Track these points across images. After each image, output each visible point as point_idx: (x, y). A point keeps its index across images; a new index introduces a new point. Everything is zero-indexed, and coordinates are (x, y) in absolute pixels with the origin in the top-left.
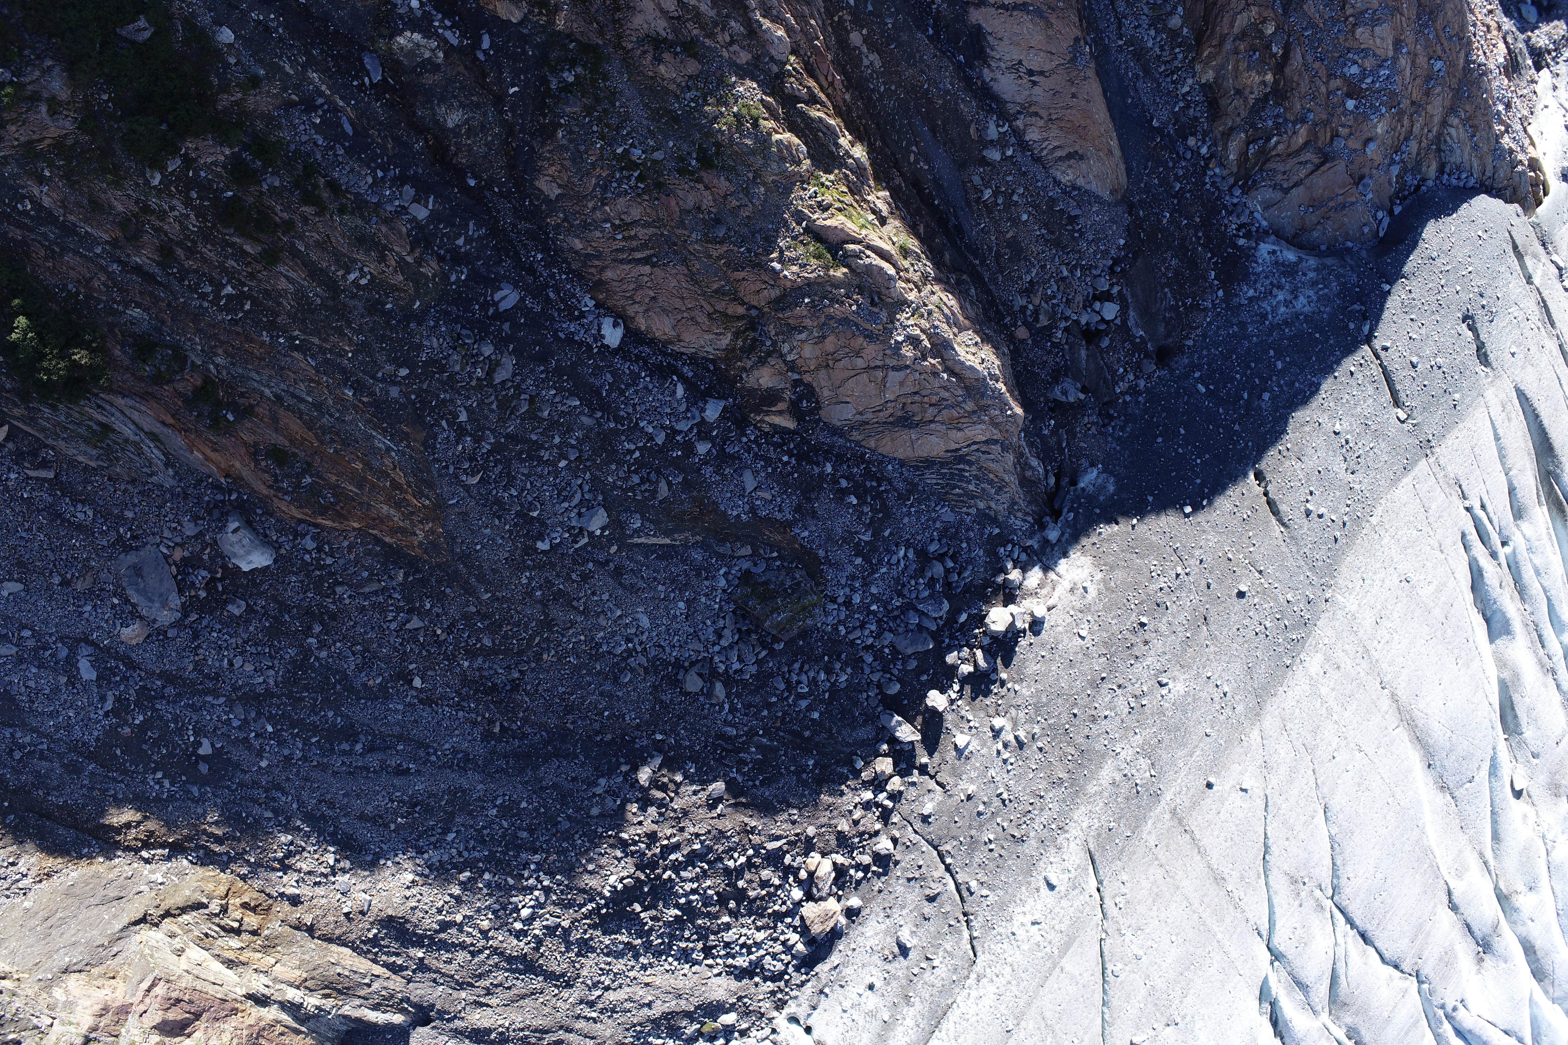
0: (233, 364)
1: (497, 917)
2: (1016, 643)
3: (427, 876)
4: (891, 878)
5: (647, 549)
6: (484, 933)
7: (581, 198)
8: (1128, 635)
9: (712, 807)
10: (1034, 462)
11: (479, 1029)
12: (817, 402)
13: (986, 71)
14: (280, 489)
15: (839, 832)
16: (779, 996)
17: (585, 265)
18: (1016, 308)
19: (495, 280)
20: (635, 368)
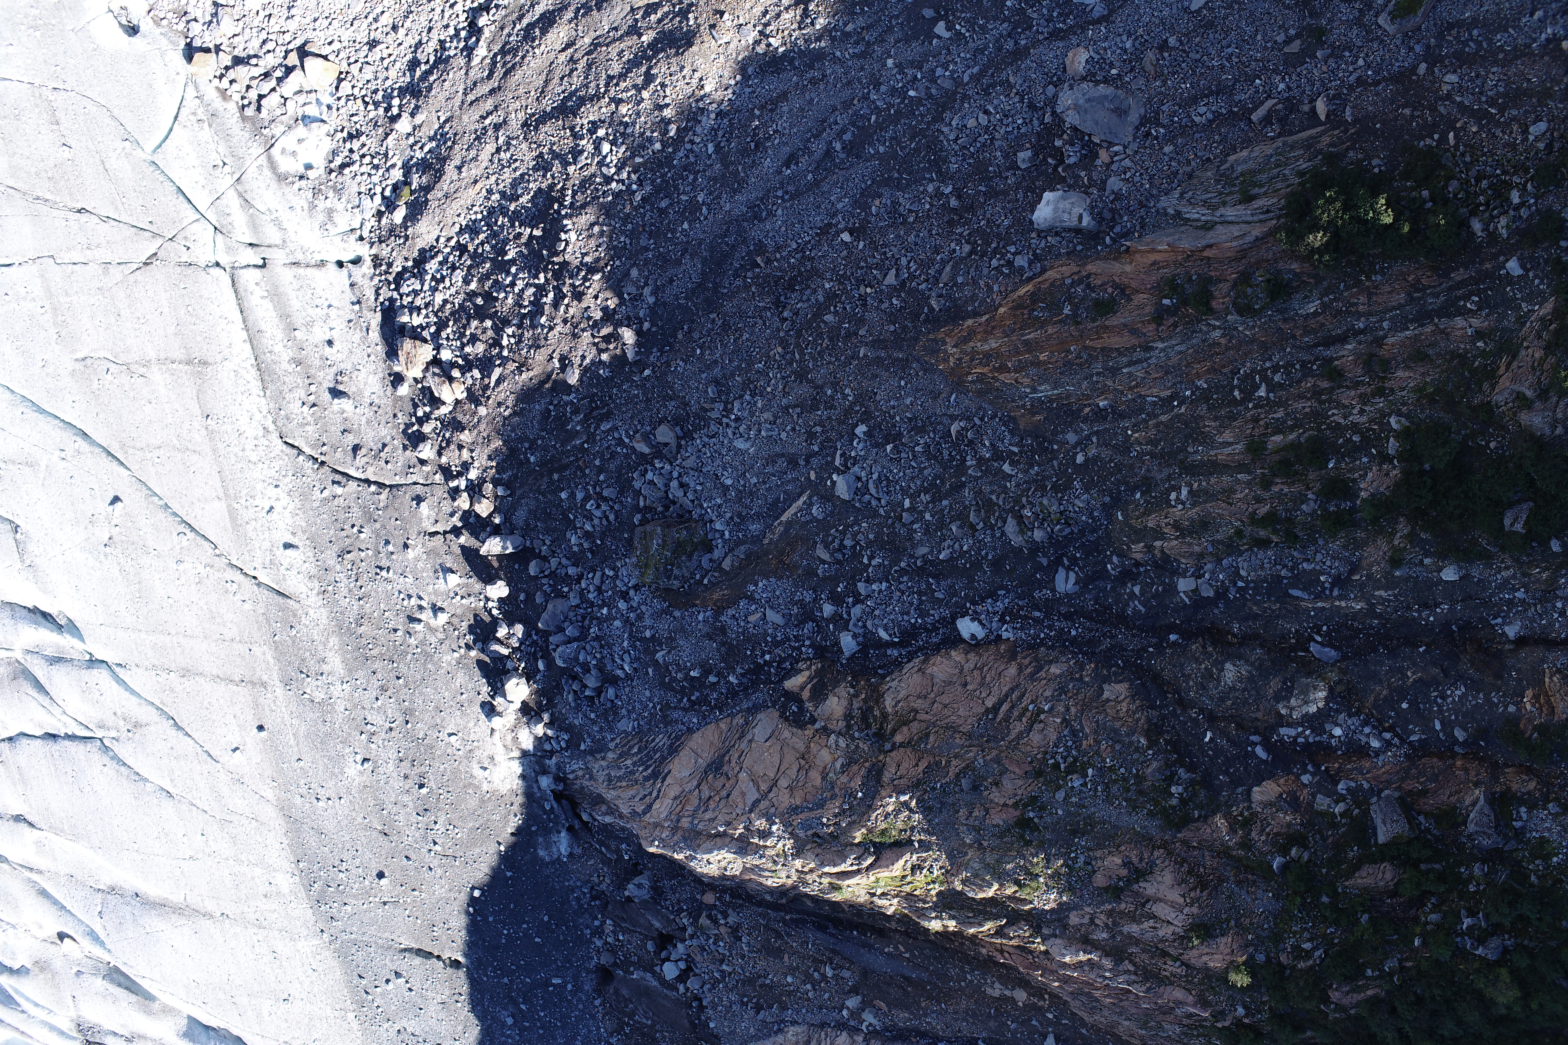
0: (1204, 341)
1: (621, 123)
2: (489, 684)
3: (697, 101)
4: (397, 433)
5: (791, 499)
6: (618, 102)
7: (1085, 707)
8: (423, 769)
9: (563, 359)
10: (608, 819)
11: (551, 26)
12: (787, 719)
14: (1080, 282)
15: (463, 429)
16: (384, 268)
17: (1036, 659)
18: (730, 911)
19: (1086, 586)
20: (928, 620)
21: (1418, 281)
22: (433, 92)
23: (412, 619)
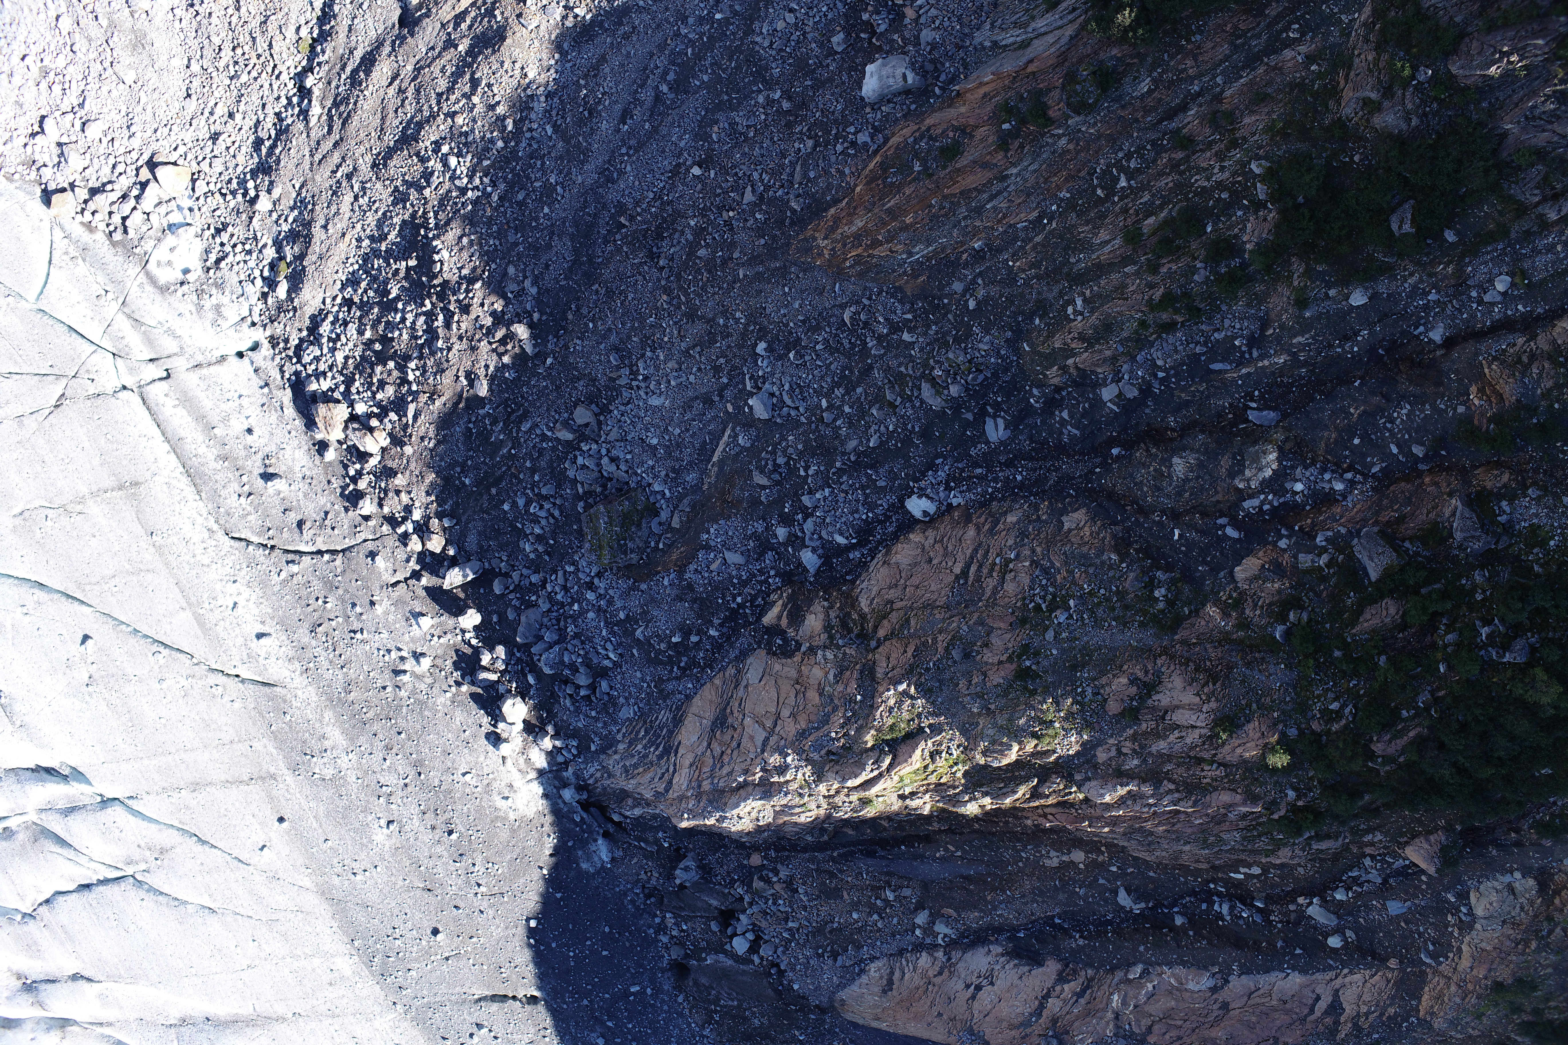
0: (1053, 153)
1: (461, 134)
2: (488, 714)
3: (525, 90)
4: (335, 498)
5: (716, 437)
6: (452, 115)
7: (1049, 544)
8: (447, 815)
9: (468, 375)
10: (637, 812)
11: (373, 66)
12: (774, 654)
13: (1000, 950)
14: (922, 137)
15: (396, 474)
16: (282, 345)
17: (991, 515)
18: (779, 866)
19: (1016, 428)
20: (879, 511)
21: (1235, 27)
22: (282, 164)
23: (397, 672)
